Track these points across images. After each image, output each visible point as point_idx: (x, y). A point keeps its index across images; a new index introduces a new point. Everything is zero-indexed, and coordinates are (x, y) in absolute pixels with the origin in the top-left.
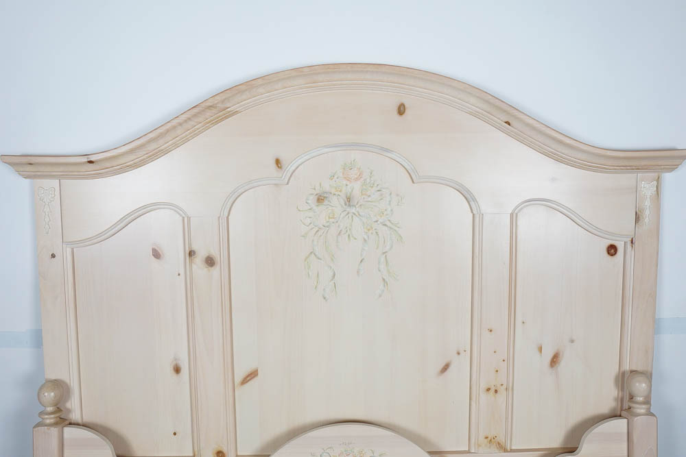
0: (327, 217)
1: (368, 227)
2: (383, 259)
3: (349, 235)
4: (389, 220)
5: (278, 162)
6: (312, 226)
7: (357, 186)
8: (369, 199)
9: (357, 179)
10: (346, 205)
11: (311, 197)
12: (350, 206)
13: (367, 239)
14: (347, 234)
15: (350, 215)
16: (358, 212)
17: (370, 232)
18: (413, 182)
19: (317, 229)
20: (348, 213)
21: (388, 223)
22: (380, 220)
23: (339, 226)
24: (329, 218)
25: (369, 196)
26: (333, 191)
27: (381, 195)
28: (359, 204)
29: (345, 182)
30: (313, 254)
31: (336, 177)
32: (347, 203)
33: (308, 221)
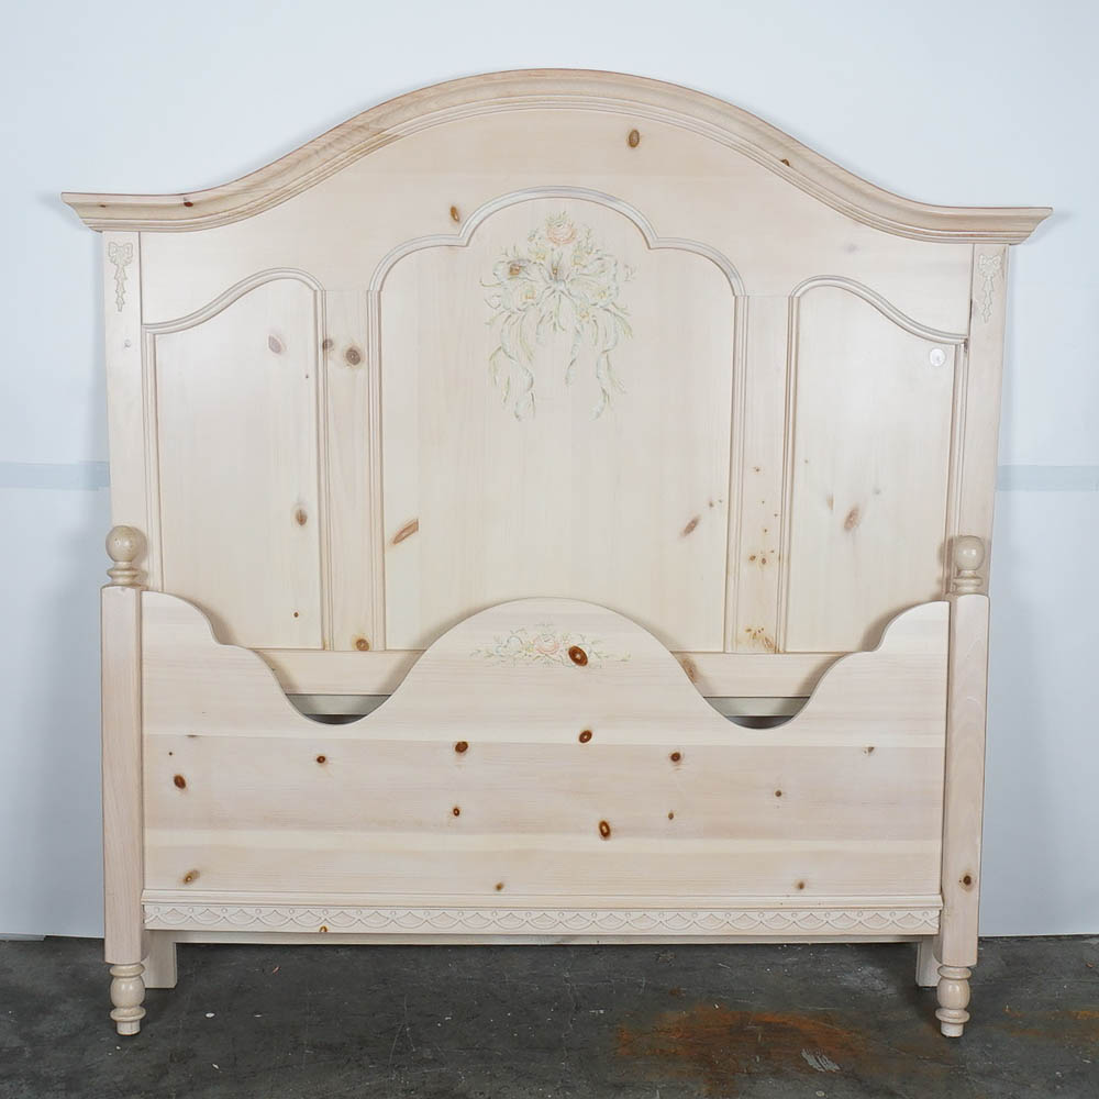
0: (524, 297)
1: (584, 313)
2: (603, 360)
3: (555, 324)
4: (613, 304)
5: (454, 211)
6: (501, 309)
7: (568, 251)
8: (585, 271)
9: (567, 241)
10: (551, 279)
11: (501, 267)
12: (556, 280)
13: (580, 330)
14: (552, 322)
15: (557, 294)
16: (568, 289)
17: (586, 319)
18: (649, 248)
19: (506, 314)
20: (554, 292)
21: (611, 307)
22: (601, 304)
23: (540, 310)
24: (527, 297)
25: (585, 267)
26: (533, 258)
27: (603, 265)
28: (571, 278)
29: (551, 245)
30: (501, 352)
31: (537, 237)
32: (553, 276)
33: (496, 301)
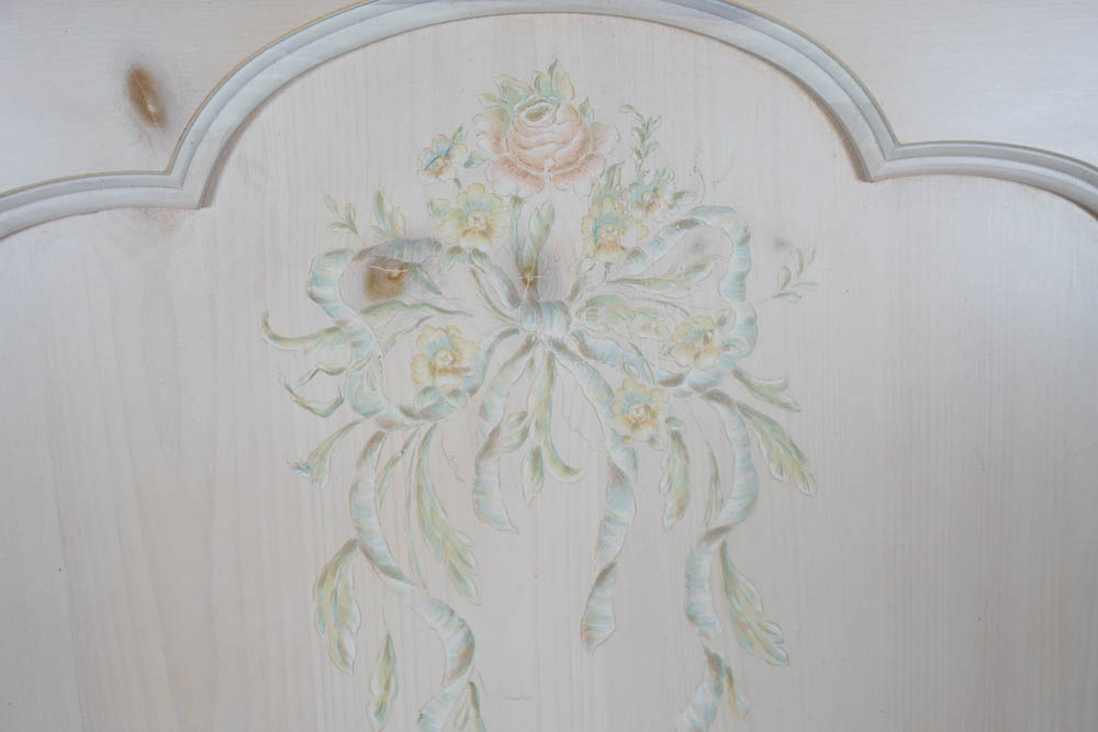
0: (423, 370)
1: (637, 412)
2: (708, 563)
3: (537, 455)
4: (738, 374)
5: (142, 89)
6: (346, 414)
7: (571, 204)
8: (636, 269)
9: (569, 168)
10: (514, 300)
11: (336, 270)
12: (535, 304)
13: (625, 469)
14: (528, 446)
15: (539, 354)
16: (579, 336)
17: (645, 432)
18: (862, 174)
19: (369, 428)
20: (528, 346)
21: (731, 387)
22: (694, 376)
23: (483, 411)
24: (433, 370)
25: (635, 253)
26: (448, 233)
27: (698, 246)
28: (586, 295)
29: (508, 185)
30: (357, 560)
31: (459, 157)
32: (524, 295)
33: (323, 391)
